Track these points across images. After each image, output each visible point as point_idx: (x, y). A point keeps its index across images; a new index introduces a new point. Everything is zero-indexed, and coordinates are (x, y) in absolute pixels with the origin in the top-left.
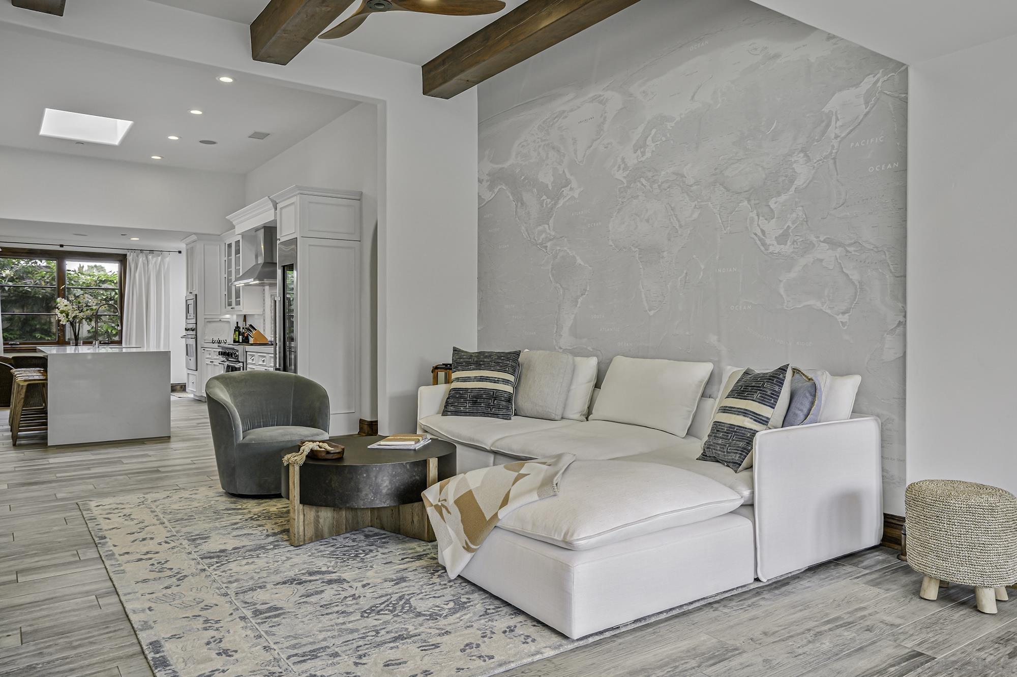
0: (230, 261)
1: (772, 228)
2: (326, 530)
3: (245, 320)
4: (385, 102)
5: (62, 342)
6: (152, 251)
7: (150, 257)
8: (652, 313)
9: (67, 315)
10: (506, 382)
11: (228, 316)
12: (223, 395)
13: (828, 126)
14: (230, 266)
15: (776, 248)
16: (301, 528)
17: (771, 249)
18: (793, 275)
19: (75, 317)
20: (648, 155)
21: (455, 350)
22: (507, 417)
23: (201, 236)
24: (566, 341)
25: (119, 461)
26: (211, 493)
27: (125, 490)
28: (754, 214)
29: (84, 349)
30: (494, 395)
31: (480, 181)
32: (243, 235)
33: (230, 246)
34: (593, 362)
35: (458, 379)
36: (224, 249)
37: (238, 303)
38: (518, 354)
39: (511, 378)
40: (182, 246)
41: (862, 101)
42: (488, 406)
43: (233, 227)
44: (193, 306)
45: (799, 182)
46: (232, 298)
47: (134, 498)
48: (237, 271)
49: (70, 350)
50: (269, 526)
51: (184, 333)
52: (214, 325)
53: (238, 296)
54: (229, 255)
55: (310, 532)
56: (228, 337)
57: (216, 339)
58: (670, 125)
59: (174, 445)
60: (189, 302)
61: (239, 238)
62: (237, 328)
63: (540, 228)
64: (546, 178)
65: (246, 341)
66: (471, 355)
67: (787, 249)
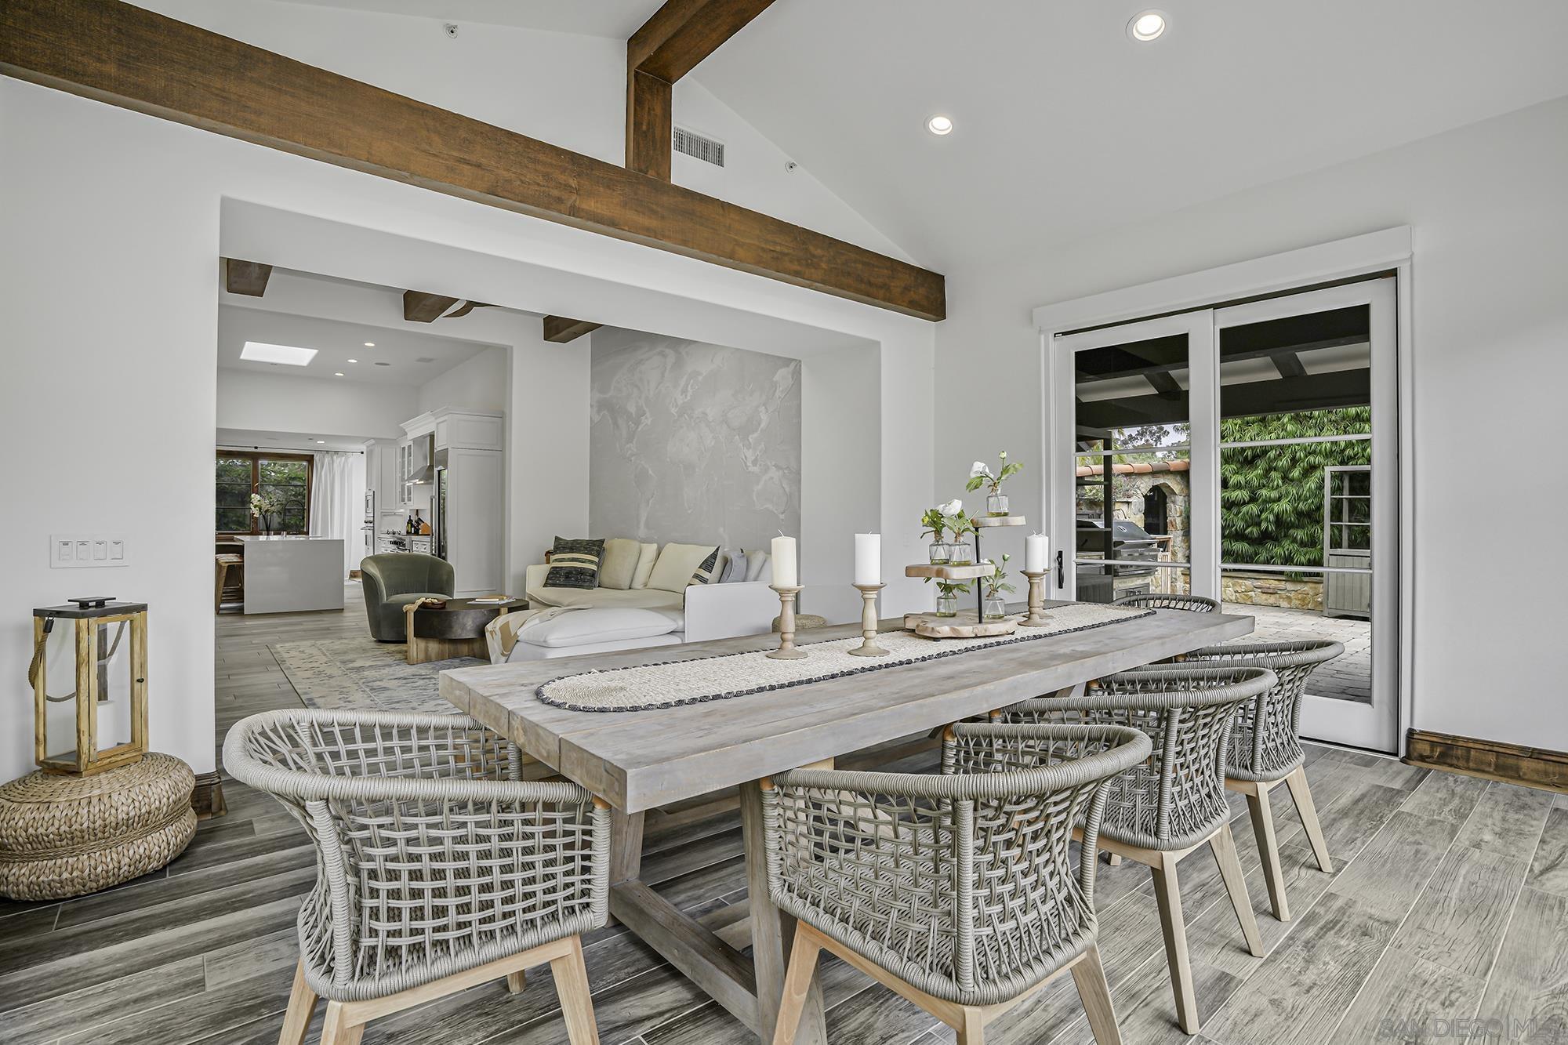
0: (403, 462)
1: (750, 455)
2: (433, 656)
3: (417, 514)
4: (512, 347)
5: (255, 533)
6: (336, 452)
7: (335, 457)
8: (689, 512)
9: (260, 509)
10: (591, 562)
11: (402, 510)
12: (374, 570)
13: (775, 391)
14: (403, 467)
15: (752, 469)
16: (415, 654)
17: (750, 469)
18: (759, 487)
19: (267, 511)
20: (689, 398)
21: (556, 538)
22: (590, 588)
23: (378, 441)
24: (642, 532)
25: (300, 624)
26: (364, 641)
27: (303, 639)
28: (741, 445)
29: (274, 538)
30: (581, 572)
31: (591, 406)
32: (414, 440)
33: (404, 448)
34: (655, 546)
35: (556, 560)
36: (399, 451)
37: (409, 500)
38: (602, 541)
39: (596, 559)
40: (363, 448)
41: (790, 376)
42: (577, 580)
43: (406, 434)
44: (371, 502)
45: (763, 425)
46: (405, 495)
47: (308, 643)
48: (409, 471)
49: (262, 538)
50: (399, 656)
51: (364, 525)
52: (389, 517)
53: (409, 493)
54: (403, 457)
55: (422, 656)
56: (402, 527)
57: (390, 530)
58: (700, 378)
59: (346, 614)
60: (369, 498)
61: (411, 443)
62: (410, 521)
63: (628, 446)
64: (632, 409)
65: (417, 533)
66: (567, 542)
67: (756, 469)
